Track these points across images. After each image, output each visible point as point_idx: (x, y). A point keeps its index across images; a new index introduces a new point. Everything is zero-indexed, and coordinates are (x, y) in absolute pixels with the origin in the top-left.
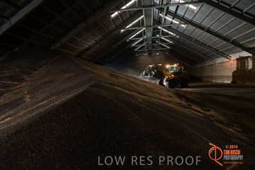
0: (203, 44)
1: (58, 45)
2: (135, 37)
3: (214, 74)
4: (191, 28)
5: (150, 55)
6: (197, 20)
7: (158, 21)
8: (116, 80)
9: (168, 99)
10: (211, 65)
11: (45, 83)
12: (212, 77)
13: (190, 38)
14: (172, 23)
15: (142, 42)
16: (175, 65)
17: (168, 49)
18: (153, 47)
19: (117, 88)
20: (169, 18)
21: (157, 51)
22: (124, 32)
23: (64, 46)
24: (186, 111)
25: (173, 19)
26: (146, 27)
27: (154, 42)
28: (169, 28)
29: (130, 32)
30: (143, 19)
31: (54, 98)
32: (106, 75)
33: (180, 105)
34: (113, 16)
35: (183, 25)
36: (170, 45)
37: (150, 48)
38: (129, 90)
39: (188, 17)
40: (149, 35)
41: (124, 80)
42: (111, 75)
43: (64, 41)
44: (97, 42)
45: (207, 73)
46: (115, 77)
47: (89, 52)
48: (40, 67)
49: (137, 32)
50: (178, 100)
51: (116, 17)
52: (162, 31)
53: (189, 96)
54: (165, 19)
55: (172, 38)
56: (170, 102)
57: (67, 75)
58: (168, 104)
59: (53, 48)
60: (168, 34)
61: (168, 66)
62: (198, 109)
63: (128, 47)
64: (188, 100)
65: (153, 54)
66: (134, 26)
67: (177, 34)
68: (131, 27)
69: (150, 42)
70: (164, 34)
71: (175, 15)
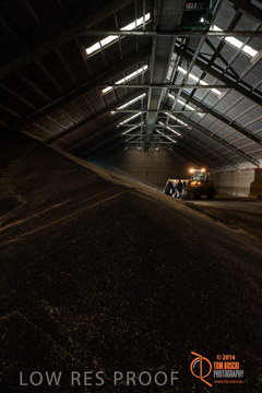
0: (224, 142)
2: (129, 123)
3: (235, 185)
4: (210, 117)
5: (146, 149)
6: (220, 109)
7: (167, 105)
10: (232, 172)
12: (231, 188)
13: (207, 132)
14: (184, 108)
17: (173, 144)
20: (181, 102)
21: (156, 145)
22: (115, 115)
25: (187, 103)
27: (154, 132)
29: (123, 115)
35: (200, 114)
36: (176, 138)
37: (148, 140)
39: (209, 103)
40: (151, 121)
45: (225, 183)
47: (62, 139)
51: (110, 93)
52: (170, 118)
54: (177, 103)
55: (181, 129)
60: (176, 123)
63: (116, 136)
65: (151, 149)
67: (190, 125)
68: (126, 109)
70: (172, 122)
71: (190, 99)
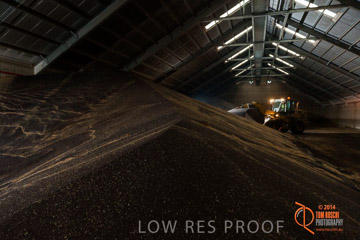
0: (343, 70)
1: (133, 65)
2: (237, 57)
4: (326, 45)
6: (336, 33)
7: (274, 35)
8: (210, 117)
9: (285, 150)
11: (115, 115)
13: (322, 60)
14: (294, 37)
15: (247, 64)
16: (282, 100)
17: (286, 76)
18: (263, 72)
19: (211, 128)
20: (290, 31)
21: (268, 79)
22: (222, 50)
23: (140, 68)
24: (316, 170)
25: (297, 31)
26: (255, 43)
27: (264, 65)
28: (290, 45)
29: (230, 50)
30: (250, 32)
31: (127, 136)
32: (195, 109)
33: (304, 160)
34: (208, 27)
35: (312, 41)
36: (289, 70)
37: (258, 73)
38: (228, 133)
39: (322, 28)
40: (259, 54)
41: (220, 118)
42: (201, 110)
43: (140, 60)
44: (184, 64)
46: (207, 112)
47: (171, 76)
48: (109, 94)
49: (241, 50)
50: (300, 153)
51: (213, 29)
52: (279, 49)
53: (317, 148)
54: (285, 32)
55: (293, 60)
56: (288, 154)
57: (143, 107)
58: (286, 157)
59: (125, 70)
60: (287, 54)
61: (272, 101)
62: (333, 170)
63: (226, 71)
64: (315, 153)
65: (262, 83)
66: (236, 41)
67: (302, 54)
68: (233, 43)
69: (259, 65)
70: (281, 53)
71: (300, 26)
